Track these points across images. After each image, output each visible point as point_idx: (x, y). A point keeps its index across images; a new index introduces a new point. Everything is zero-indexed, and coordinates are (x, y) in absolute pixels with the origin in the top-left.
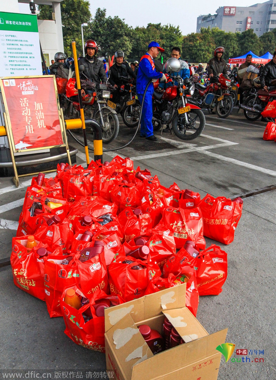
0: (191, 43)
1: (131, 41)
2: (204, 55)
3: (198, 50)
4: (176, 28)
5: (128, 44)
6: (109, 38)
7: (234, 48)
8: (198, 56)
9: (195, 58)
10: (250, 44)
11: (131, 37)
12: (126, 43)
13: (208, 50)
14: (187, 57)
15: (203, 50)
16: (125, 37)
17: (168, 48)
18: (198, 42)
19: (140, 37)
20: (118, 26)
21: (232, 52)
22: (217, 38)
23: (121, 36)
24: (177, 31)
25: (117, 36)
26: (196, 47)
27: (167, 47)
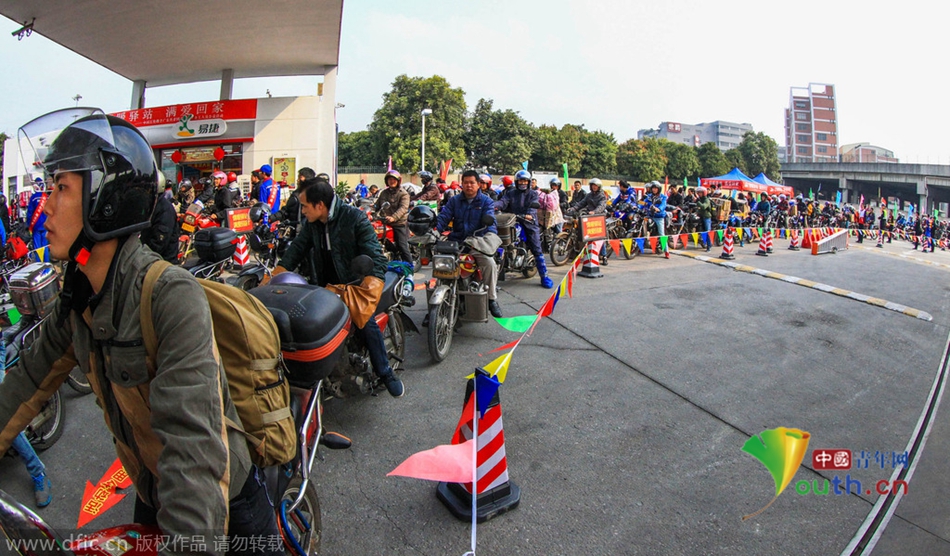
0: (631, 152)
1: (530, 143)
2: (651, 170)
3: (642, 163)
4: (609, 135)
5: (524, 148)
6: (494, 138)
7: (693, 164)
8: (642, 172)
9: (638, 175)
10: (714, 162)
11: (531, 137)
12: (519, 145)
13: (657, 165)
14: (626, 172)
15: (649, 164)
16: (518, 137)
17: (594, 157)
18: (641, 151)
19: (546, 138)
20: (508, 121)
21: (691, 170)
22: (668, 150)
23: (513, 135)
24: (611, 139)
25: (506, 135)
26: (639, 159)
27: (592, 155)
